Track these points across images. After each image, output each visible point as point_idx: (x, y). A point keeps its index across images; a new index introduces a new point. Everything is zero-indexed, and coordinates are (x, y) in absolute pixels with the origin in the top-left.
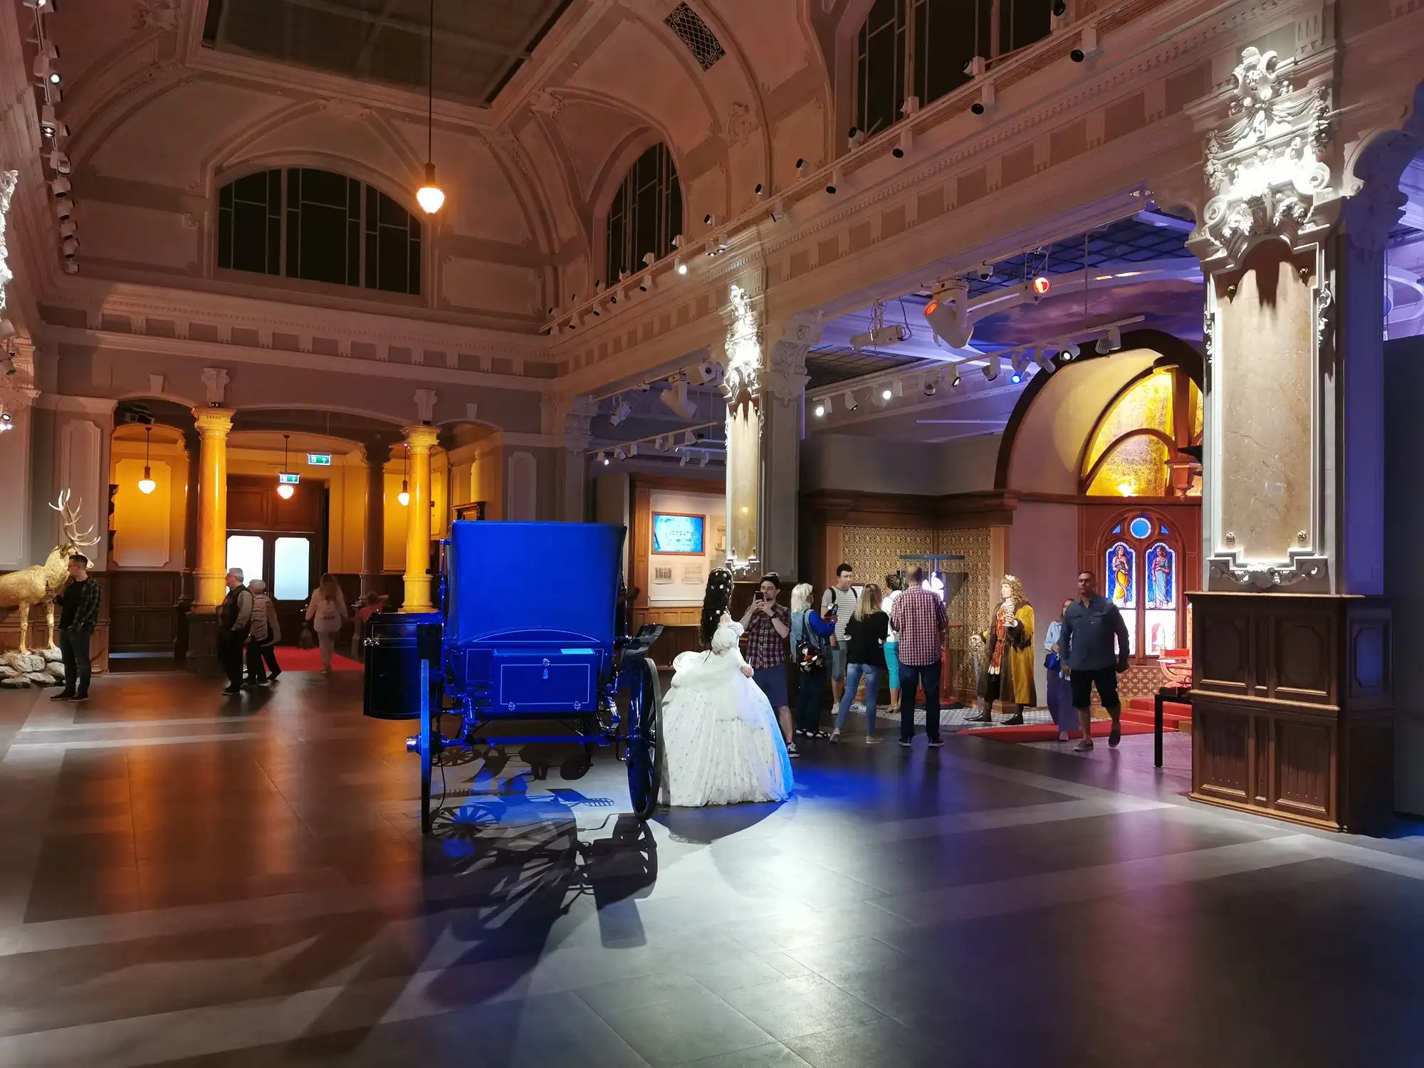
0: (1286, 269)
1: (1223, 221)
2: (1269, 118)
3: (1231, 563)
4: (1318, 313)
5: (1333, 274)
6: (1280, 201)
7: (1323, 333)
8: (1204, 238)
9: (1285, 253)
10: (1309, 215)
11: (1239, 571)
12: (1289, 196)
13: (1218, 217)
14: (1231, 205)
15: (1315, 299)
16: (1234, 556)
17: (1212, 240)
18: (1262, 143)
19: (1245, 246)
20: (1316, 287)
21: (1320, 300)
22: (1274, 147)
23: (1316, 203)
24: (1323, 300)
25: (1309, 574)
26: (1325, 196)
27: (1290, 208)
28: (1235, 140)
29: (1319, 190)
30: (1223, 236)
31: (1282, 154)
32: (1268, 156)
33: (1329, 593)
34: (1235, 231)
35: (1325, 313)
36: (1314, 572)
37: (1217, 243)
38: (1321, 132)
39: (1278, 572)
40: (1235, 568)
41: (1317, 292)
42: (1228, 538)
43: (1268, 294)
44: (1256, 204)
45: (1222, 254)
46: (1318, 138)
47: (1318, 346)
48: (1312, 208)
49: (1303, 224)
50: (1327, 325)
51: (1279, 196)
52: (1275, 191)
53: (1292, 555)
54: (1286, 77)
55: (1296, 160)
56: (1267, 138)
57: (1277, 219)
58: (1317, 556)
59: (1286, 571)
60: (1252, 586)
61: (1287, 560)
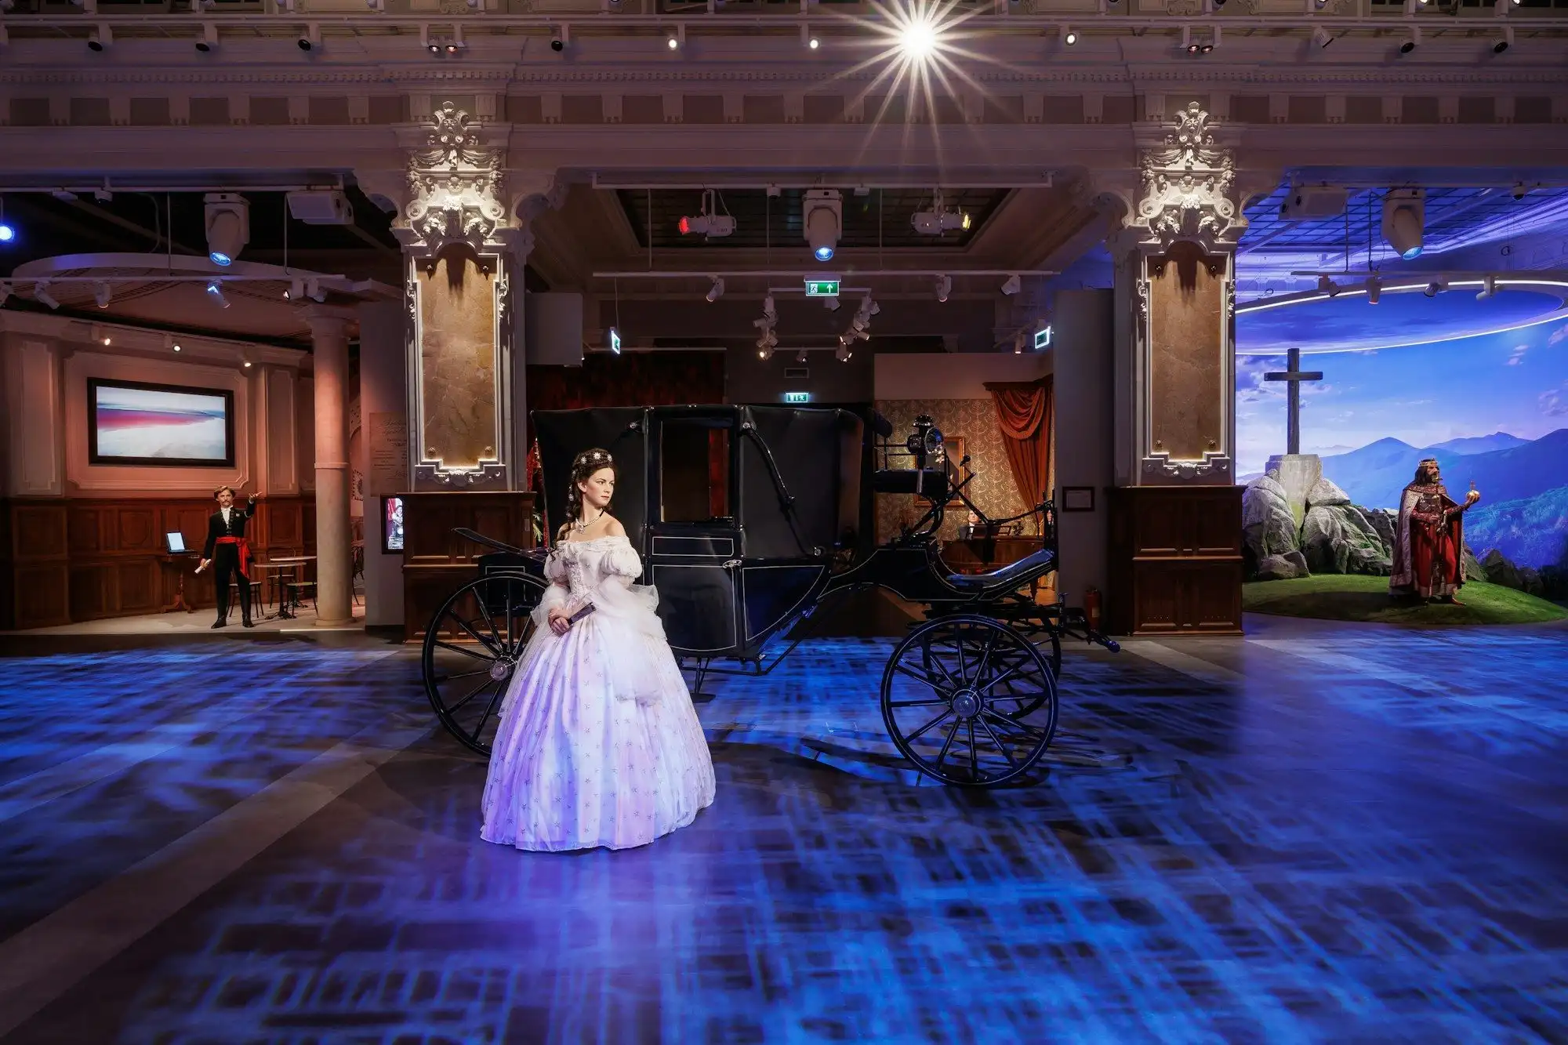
0: (471, 266)
1: (423, 220)
2: (460, 156)
3: (435, 469)
4: (499, 299)
5: (507, 276)
6: (470, 218)
7: (502, 313)
8: (407, 228)
9: (472, 255)
10: (491, 234)
11: (441, 475)
12: (475, 217)
13: (419, 216)
14: (432, 210)
15: (496, 290)
16: (437, 464)
17: (415, 231)
18: (454, 172)
19: (441, 244)
20: (497, 281)
21: (500, 290)
22: (463, 178)
23: (496, 227)
24: (502, 291)
25: (494, 476)
26: (500, 224)
27: (477, 225)
28: (432, 163)
29: (498, 218)
30: (424, 231)
31: (469, 186)
32: (459, 183)
33: (507, 490)
34: (434, 230)
35: (503, 300)
36: (498, 475)
37: (419, 235)
38: (499, 179)
39: (472, 475)
40: (438, 473)
41: (498, 285)
42: (430, 452)
43: (456, 279)
44: (452, 217)
45: (422, 244)
46: (496, 183)
47: (499, 321)
48: (494, 230)
49: (486, 239)
50: (504, 308)
51: (468, 214)
52: (466, 209)
53: (482, 463)
54: (474, 132)
55: (479, 193)
56: (459, 170)
57: (467, 229)
58: (501, 465)
59: (477, 474)
60: (450, 486)
61: (477, 467)
